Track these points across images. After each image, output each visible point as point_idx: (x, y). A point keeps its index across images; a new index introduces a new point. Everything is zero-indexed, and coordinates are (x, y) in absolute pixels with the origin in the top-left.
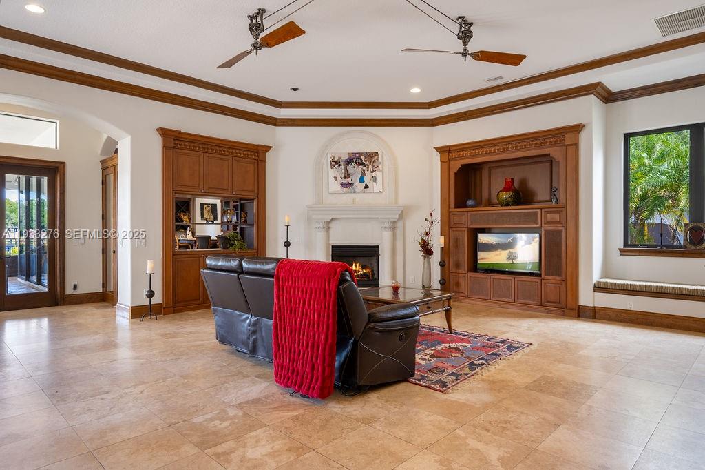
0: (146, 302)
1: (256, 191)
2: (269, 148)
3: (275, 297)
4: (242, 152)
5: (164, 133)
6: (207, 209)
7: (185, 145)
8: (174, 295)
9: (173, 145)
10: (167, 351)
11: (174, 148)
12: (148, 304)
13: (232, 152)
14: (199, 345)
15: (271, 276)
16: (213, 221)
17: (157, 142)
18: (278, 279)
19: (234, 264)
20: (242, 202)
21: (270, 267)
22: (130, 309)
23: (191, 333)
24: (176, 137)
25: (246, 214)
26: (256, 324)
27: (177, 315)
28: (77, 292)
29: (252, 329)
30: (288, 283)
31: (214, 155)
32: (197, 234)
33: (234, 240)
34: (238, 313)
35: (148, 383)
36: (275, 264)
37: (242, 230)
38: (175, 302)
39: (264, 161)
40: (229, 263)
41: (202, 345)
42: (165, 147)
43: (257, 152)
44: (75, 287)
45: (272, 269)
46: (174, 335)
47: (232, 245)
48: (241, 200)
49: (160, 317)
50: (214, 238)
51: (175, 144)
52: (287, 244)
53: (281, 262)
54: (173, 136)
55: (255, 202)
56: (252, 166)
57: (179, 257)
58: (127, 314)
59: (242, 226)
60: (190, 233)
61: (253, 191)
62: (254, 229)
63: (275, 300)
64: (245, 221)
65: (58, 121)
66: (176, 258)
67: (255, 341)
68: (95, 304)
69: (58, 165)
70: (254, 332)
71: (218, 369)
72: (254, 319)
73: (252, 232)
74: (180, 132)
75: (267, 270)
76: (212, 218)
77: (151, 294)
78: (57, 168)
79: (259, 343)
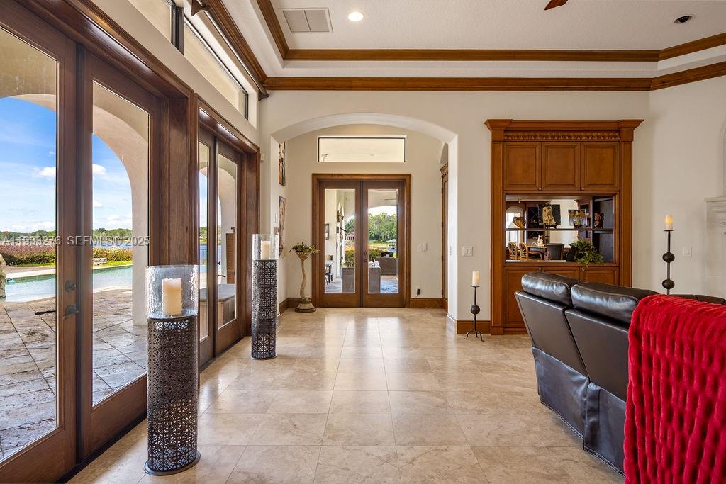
0: (471, 317)
1: (617, 184)
2: (637, 122)
3: (630, 370)
4: (594, 134)
5: (492, 124)
6: (547, 211)
7: (517, 136)
8: (504, 314)
9: (503, 138)
10: (472, 393)
11: (505, 141)
12: (473, 320)
13: (581, 136)
14: (516, 394)
15: (624, 324)
16: (555, 227)
17: (485, 137)
18: (636, 335)
19: (559, 290)
20: (596, 200)
21: (620, 305)
22: (456, 322)
23: (513, 368)
24: (507, 128)
25: (602, 215)
26: (596, 397)
27: (505, 338)
28: (420, 297)
29: (590, 404)
30: (662, 350)
31: (555, 143)
32: (552, 241)
33: (583, 250)
34: (568, 368)
35: (428, 444)
36: (631, 302)
37: (596, 238)
38: (505, 320)
39: (630, 141)
40: (550, 288)
41: (522, 394)
42: (494, 142)
43: (619, 131)
44: (419, 292)
45: (627, 311)
46: (492, 368)
47: (580, 256)
48: (594, 197)
49: (488, 337)
50: (567, 246)
51: (506, 136)
52: (669, 258)
53: (646, 302)
54: (503, 127)
55: (616, 199)
56: (610, 151)
57: (509, 268)
58: (454, 329)
59: (596, 232)
60: (541, 241)
61: (612, 185)
62: (613, 237)
63: (631, 378)
64: (601, 225)
65: (405, 136)
66: (507, 270)
67: (594, 427)
68: (434, 311)
69: (405, 177)
70: (594, 411)
71: (530, 452)
72: (592, 387)
73: (610, 241)
74: (511, 122)
75: (616, 312)
76: (554, 222)
77: (476, 310)
78: (405, 179)
79: (603, 432)
